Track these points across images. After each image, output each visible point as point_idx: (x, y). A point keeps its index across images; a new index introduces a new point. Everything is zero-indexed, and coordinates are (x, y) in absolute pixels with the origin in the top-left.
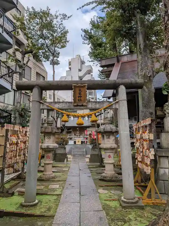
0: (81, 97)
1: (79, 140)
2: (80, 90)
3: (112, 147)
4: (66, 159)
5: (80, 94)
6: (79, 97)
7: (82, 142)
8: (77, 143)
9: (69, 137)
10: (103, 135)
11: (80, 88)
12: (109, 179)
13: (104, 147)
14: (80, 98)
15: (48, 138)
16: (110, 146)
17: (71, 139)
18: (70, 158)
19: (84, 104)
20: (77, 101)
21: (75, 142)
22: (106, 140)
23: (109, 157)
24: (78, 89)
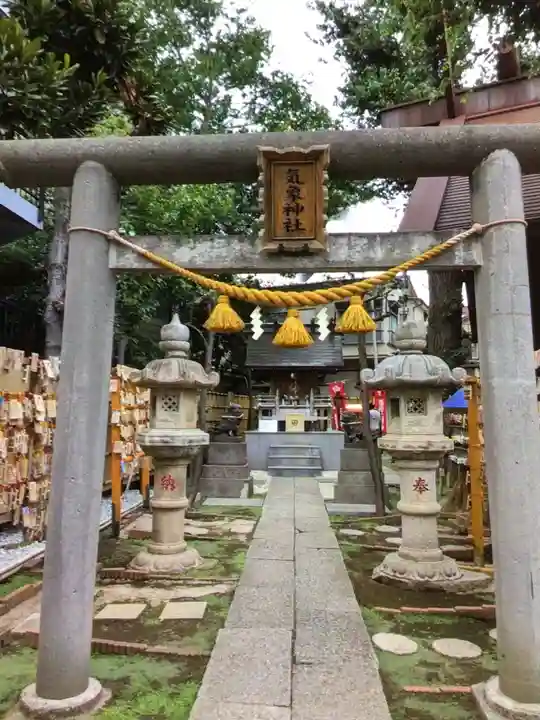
0: (299, 210)
1: (297, 416)
2: (293, 178)
3: (431, 449)
4: (246, 486)
5: (293, 194)
6: (288, 210)
7: (309, 426)
8: (289, 428)
9: (260, 404)
10: (394, 395)
11: (293, 168)
12: (418, 578)
13: (400, 447)
14: (292, 216)
15: (166, 407)
16: (425, 445)
17: (267, 412)
18: (262, 482)
19: (315, 245)
20: (281, 232)
21: (282, 425)
22: (407, 418)
23: (420, 487)
24: (287, 168)
